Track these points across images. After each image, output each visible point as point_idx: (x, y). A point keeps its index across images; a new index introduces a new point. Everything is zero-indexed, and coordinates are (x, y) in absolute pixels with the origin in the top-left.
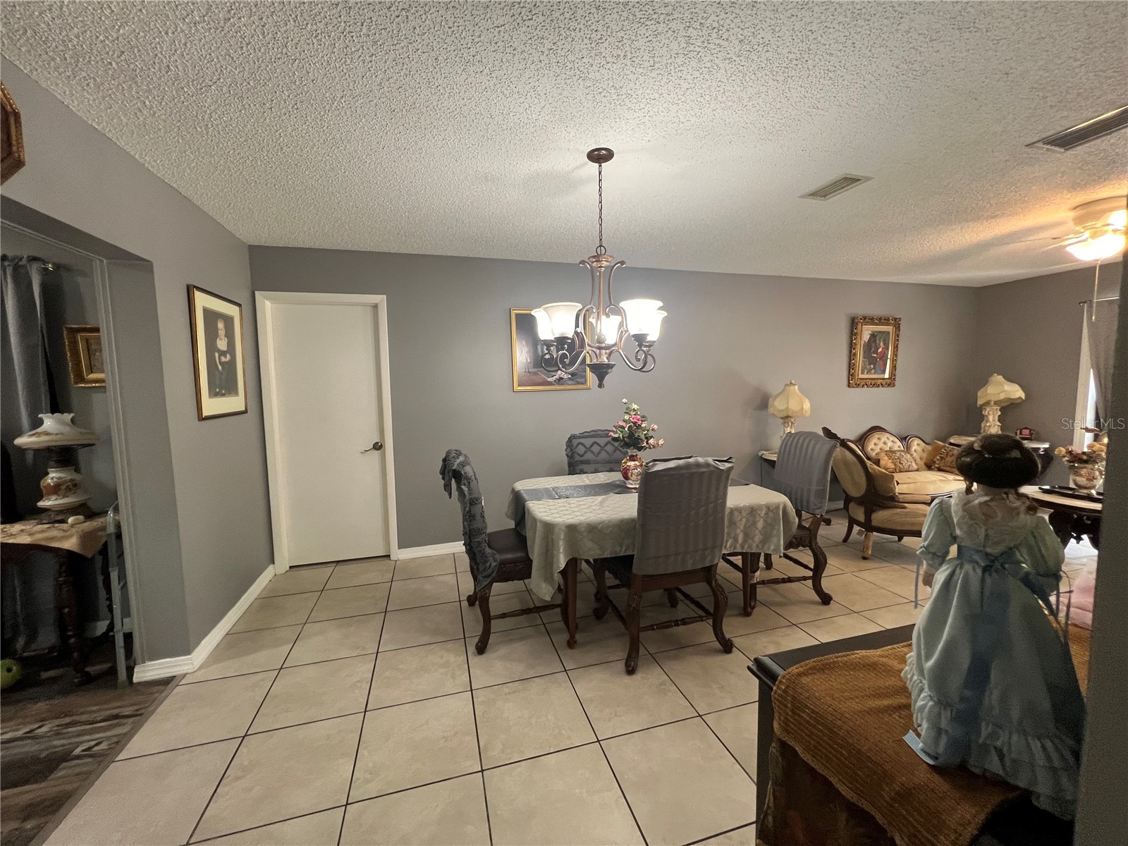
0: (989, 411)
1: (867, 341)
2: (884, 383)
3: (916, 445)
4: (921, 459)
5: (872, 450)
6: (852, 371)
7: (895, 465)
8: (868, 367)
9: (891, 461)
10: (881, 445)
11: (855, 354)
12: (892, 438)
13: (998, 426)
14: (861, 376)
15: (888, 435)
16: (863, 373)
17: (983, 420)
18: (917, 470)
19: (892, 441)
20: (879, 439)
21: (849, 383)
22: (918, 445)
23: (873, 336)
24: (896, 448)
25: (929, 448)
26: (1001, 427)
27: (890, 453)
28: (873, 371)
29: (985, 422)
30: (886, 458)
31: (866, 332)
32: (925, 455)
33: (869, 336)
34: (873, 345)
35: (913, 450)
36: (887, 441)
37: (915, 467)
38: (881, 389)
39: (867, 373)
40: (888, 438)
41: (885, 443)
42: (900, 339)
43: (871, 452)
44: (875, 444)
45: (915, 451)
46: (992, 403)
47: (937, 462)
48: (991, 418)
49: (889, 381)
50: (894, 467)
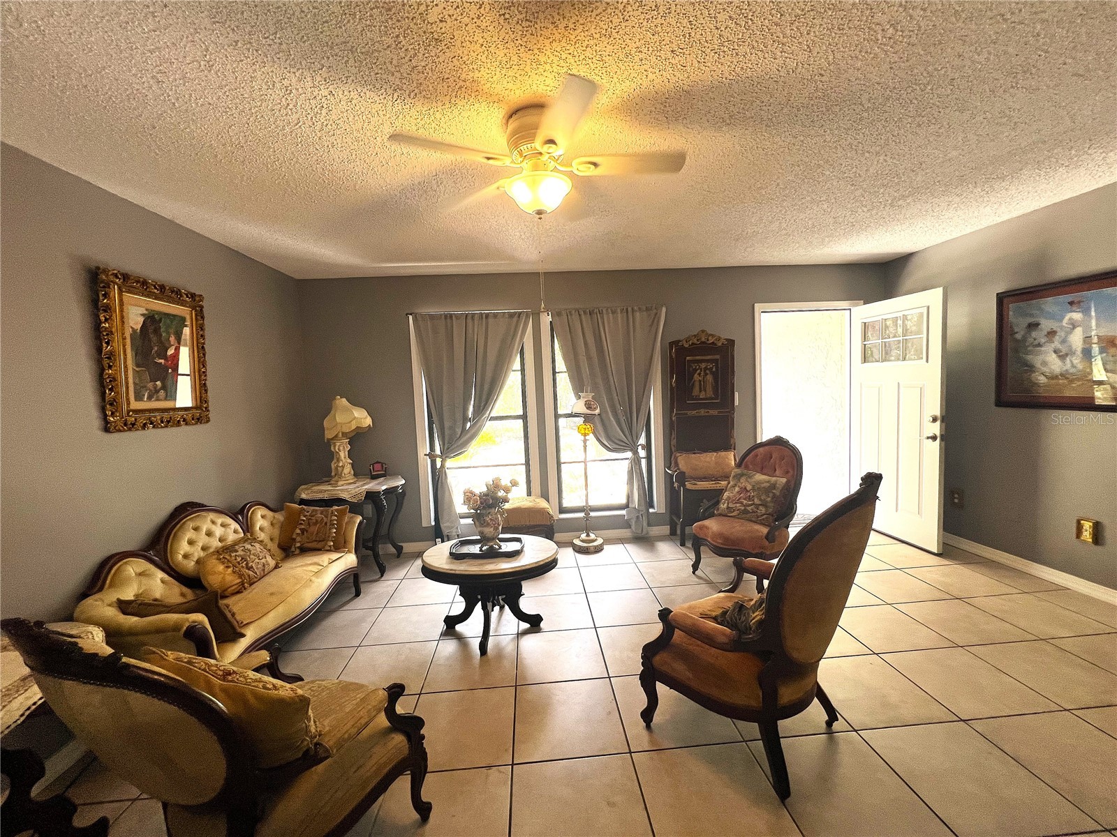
0: (339, 446)
1: (138, 327)
2: (189, 417)
3: (261, 519)
4: (271, 540)
5: (186, 556)
6: (110, 395)
7: (241, 576)
8: (150, 385)
9: (230, 570)
10: (202, 539)
11: (111, 355)
12: (221, 519)
13: (350, 463)
14: (135, 405)
15: (212, 516)
16: (139, 398)
17: (333, 459)
18: (277, 567)
19: (223, 525)
20: (196, 529)
21: (106, 422)
22: (263, 517)
23: (152, 320)
24: (231, 537)
25: (280, 517)
26: (352, 464)
27: (226, 551)
28: (162, 393)
29: (335, 460)
30: (221, 568)
31: (135, 311)
32: (276, 532)
33: (141, 320)
34: (154, 338)
35: (258, 528)
36: (213, 528)
37: (272, 563)
38: (184, 429)
39: (150, 398)
40: (213, 522)
41: (209, 534)
42: (207, 333)
43: (185, 562)
44: (191, 542)
45: (261, 529)
46: (340, 435)
47: (298, 539)
48: (342, 454)
49: (197, 413)
50: (239, 580)
